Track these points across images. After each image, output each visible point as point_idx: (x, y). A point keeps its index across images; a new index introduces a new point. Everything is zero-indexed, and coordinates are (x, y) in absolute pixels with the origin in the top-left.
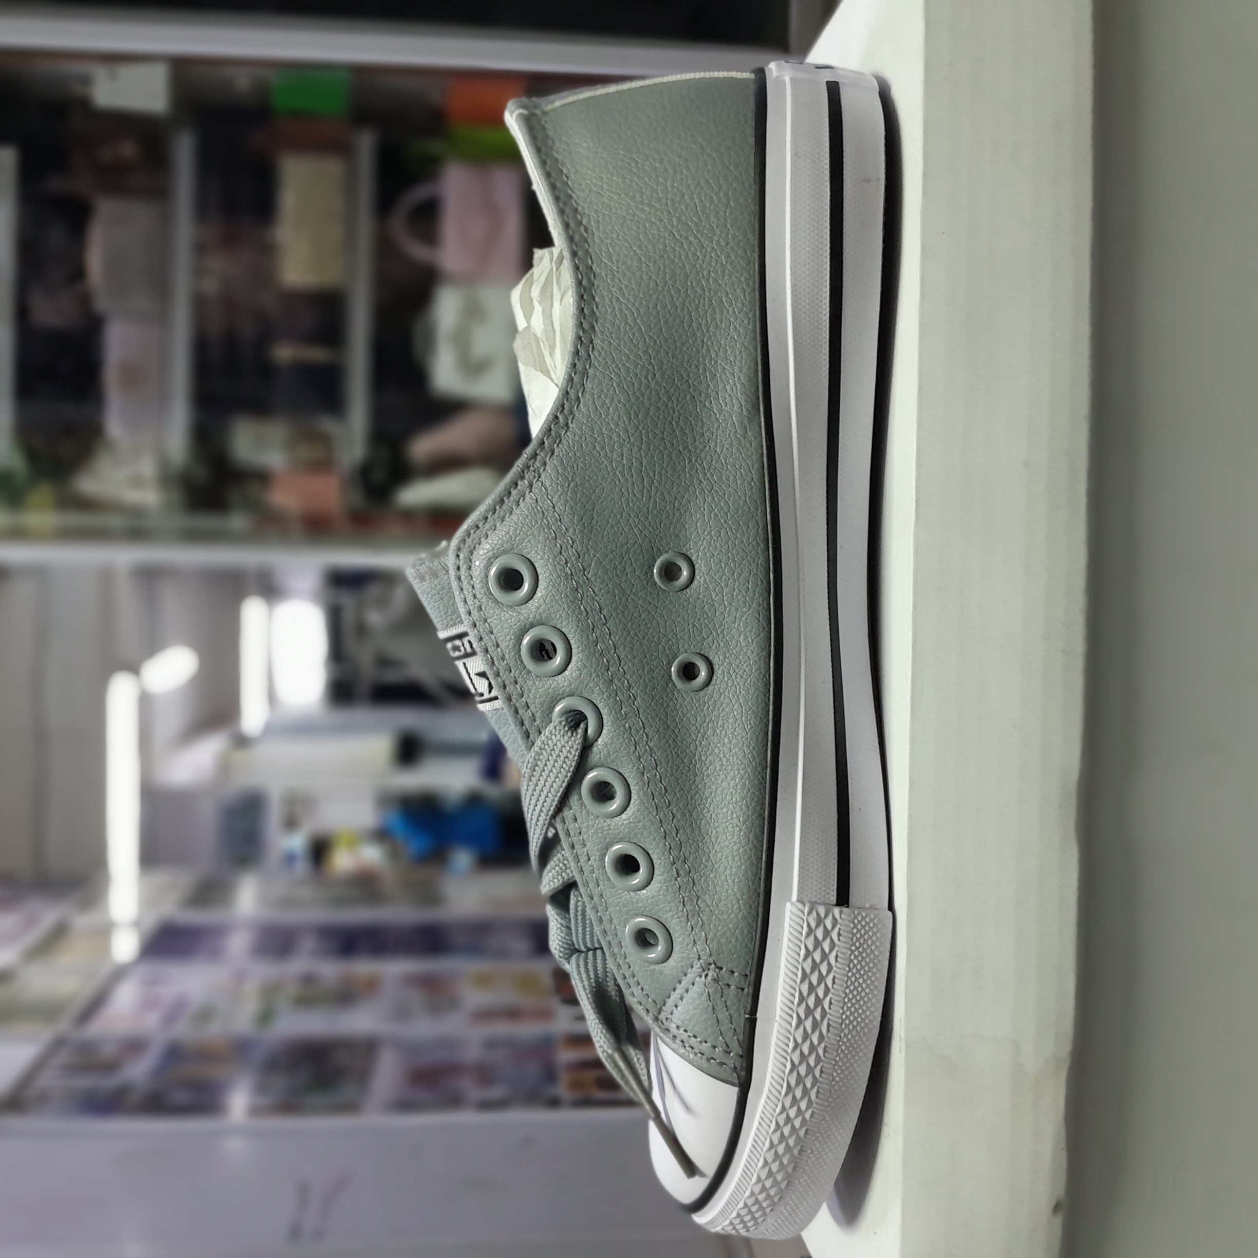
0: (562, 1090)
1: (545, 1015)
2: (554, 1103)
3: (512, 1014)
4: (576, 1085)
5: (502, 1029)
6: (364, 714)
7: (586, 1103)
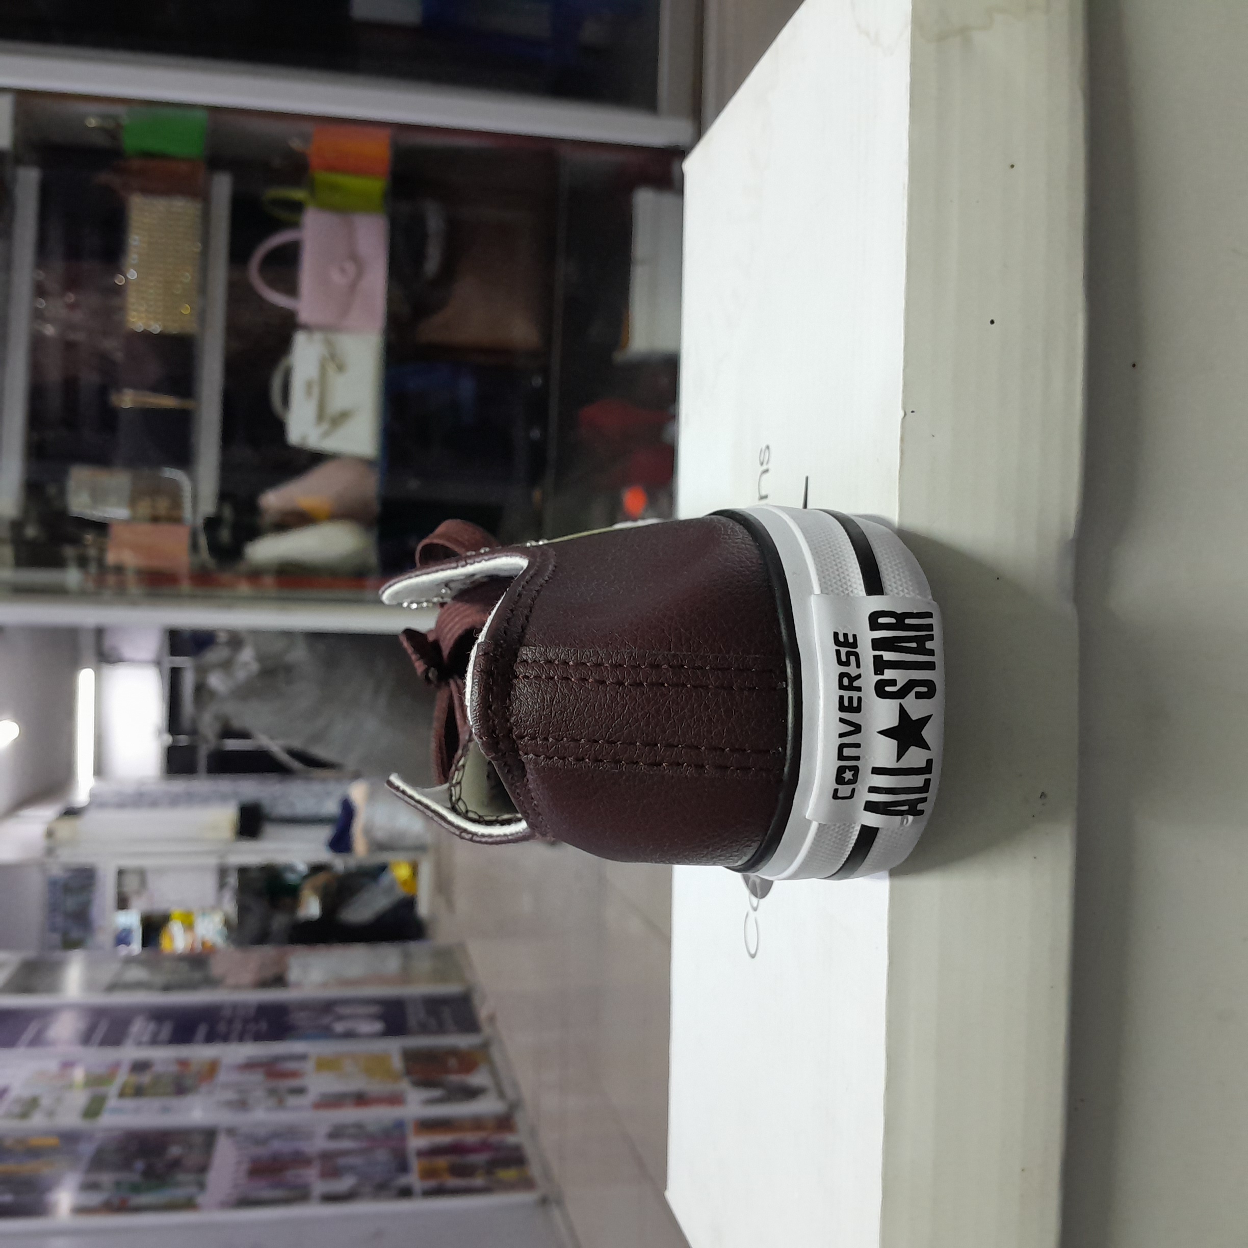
0: (413, 1179)
1: (395, 1100)
2: (406, 1193)
3: (361, 1099)
4: (427, 1174)
5: (350, 1115)
6: (202, 784)
7: (440, 1191)
